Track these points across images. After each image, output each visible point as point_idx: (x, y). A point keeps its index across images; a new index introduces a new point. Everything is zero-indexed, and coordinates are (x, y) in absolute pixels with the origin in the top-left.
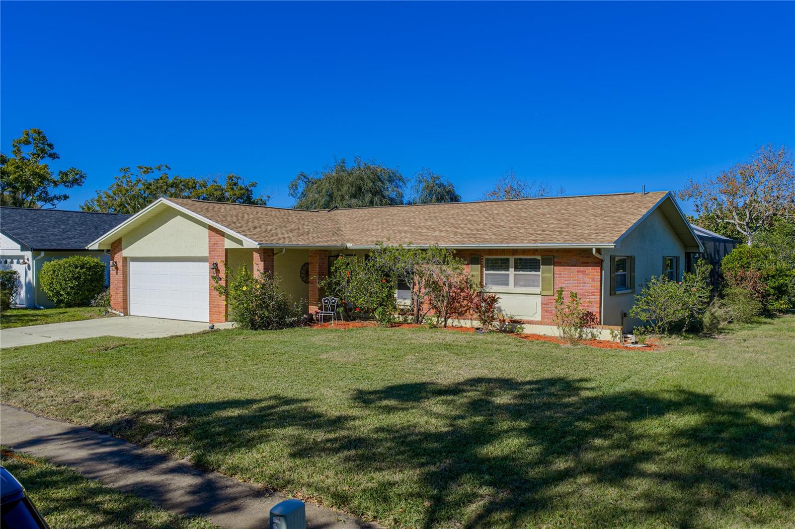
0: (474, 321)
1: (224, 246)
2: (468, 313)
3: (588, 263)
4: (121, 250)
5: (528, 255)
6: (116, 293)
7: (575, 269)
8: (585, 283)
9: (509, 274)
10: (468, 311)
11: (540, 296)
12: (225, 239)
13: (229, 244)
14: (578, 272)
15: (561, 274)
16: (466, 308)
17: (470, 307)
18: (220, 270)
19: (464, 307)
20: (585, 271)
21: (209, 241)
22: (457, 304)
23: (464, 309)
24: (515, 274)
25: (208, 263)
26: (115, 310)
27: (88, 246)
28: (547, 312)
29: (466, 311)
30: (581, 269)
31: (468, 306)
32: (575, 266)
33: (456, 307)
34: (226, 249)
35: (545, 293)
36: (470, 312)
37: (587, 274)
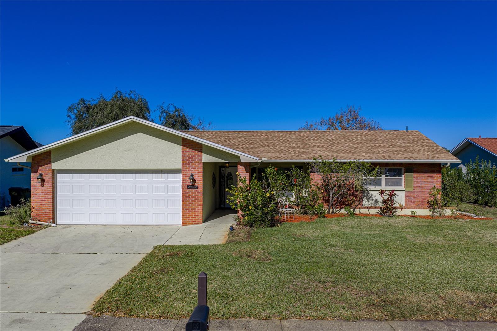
0: (361, 209)
1: (202, 160)
3: (435, 171)
4: (50, 162)
5: (396, 167)
6: (41, 205)
7: (427, 175)
8: (432, 183)
9: (381, 179)
11: (404, 191)
12: (203, 154)
13: (206, 158)
14: (428, 176)
15: (417, 178)
18: (196, 180)
19: (350, 201)
20: (432, 176)
21: (182, 156)
22: (345, 199)
24: (385, 179)
25: (181, 174)
26: (39, 221)
27: (9, 159)
28: (408, 201)
30: (430, 174)
32: (426, 173)
33: (344, 201)
34: (203, 162)
35: (408, 189)
37: (434, 178)
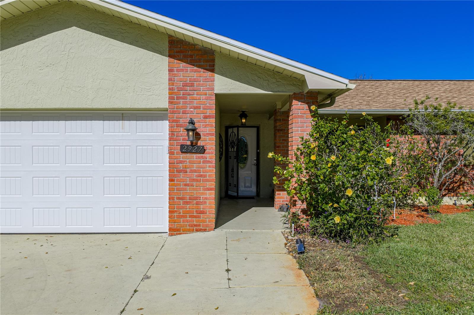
1: (213, 89)
2: (461, 189)
10: (461, 187)
13: (223, 85)
16: (458, 184)
17: (464, 183)
18: (201, 134)
19: (456, 183)
21: (170, 80)
23: (456, 185)
25: (167, 121)
29: (459, 187)
31: (461, 181)
34: (216, 95)
36: (463, 188)
